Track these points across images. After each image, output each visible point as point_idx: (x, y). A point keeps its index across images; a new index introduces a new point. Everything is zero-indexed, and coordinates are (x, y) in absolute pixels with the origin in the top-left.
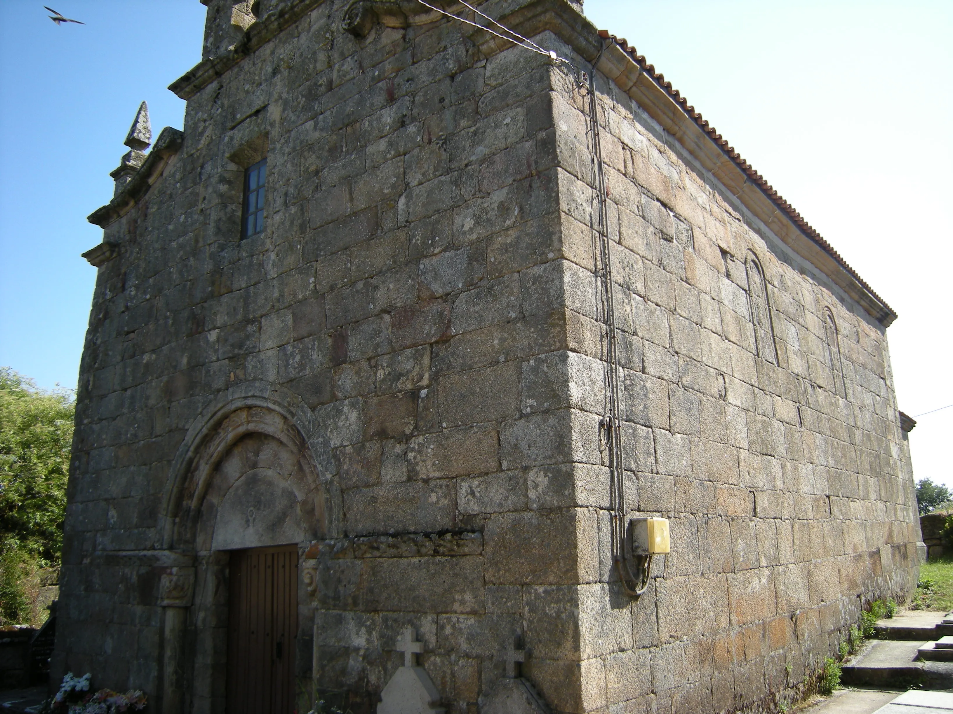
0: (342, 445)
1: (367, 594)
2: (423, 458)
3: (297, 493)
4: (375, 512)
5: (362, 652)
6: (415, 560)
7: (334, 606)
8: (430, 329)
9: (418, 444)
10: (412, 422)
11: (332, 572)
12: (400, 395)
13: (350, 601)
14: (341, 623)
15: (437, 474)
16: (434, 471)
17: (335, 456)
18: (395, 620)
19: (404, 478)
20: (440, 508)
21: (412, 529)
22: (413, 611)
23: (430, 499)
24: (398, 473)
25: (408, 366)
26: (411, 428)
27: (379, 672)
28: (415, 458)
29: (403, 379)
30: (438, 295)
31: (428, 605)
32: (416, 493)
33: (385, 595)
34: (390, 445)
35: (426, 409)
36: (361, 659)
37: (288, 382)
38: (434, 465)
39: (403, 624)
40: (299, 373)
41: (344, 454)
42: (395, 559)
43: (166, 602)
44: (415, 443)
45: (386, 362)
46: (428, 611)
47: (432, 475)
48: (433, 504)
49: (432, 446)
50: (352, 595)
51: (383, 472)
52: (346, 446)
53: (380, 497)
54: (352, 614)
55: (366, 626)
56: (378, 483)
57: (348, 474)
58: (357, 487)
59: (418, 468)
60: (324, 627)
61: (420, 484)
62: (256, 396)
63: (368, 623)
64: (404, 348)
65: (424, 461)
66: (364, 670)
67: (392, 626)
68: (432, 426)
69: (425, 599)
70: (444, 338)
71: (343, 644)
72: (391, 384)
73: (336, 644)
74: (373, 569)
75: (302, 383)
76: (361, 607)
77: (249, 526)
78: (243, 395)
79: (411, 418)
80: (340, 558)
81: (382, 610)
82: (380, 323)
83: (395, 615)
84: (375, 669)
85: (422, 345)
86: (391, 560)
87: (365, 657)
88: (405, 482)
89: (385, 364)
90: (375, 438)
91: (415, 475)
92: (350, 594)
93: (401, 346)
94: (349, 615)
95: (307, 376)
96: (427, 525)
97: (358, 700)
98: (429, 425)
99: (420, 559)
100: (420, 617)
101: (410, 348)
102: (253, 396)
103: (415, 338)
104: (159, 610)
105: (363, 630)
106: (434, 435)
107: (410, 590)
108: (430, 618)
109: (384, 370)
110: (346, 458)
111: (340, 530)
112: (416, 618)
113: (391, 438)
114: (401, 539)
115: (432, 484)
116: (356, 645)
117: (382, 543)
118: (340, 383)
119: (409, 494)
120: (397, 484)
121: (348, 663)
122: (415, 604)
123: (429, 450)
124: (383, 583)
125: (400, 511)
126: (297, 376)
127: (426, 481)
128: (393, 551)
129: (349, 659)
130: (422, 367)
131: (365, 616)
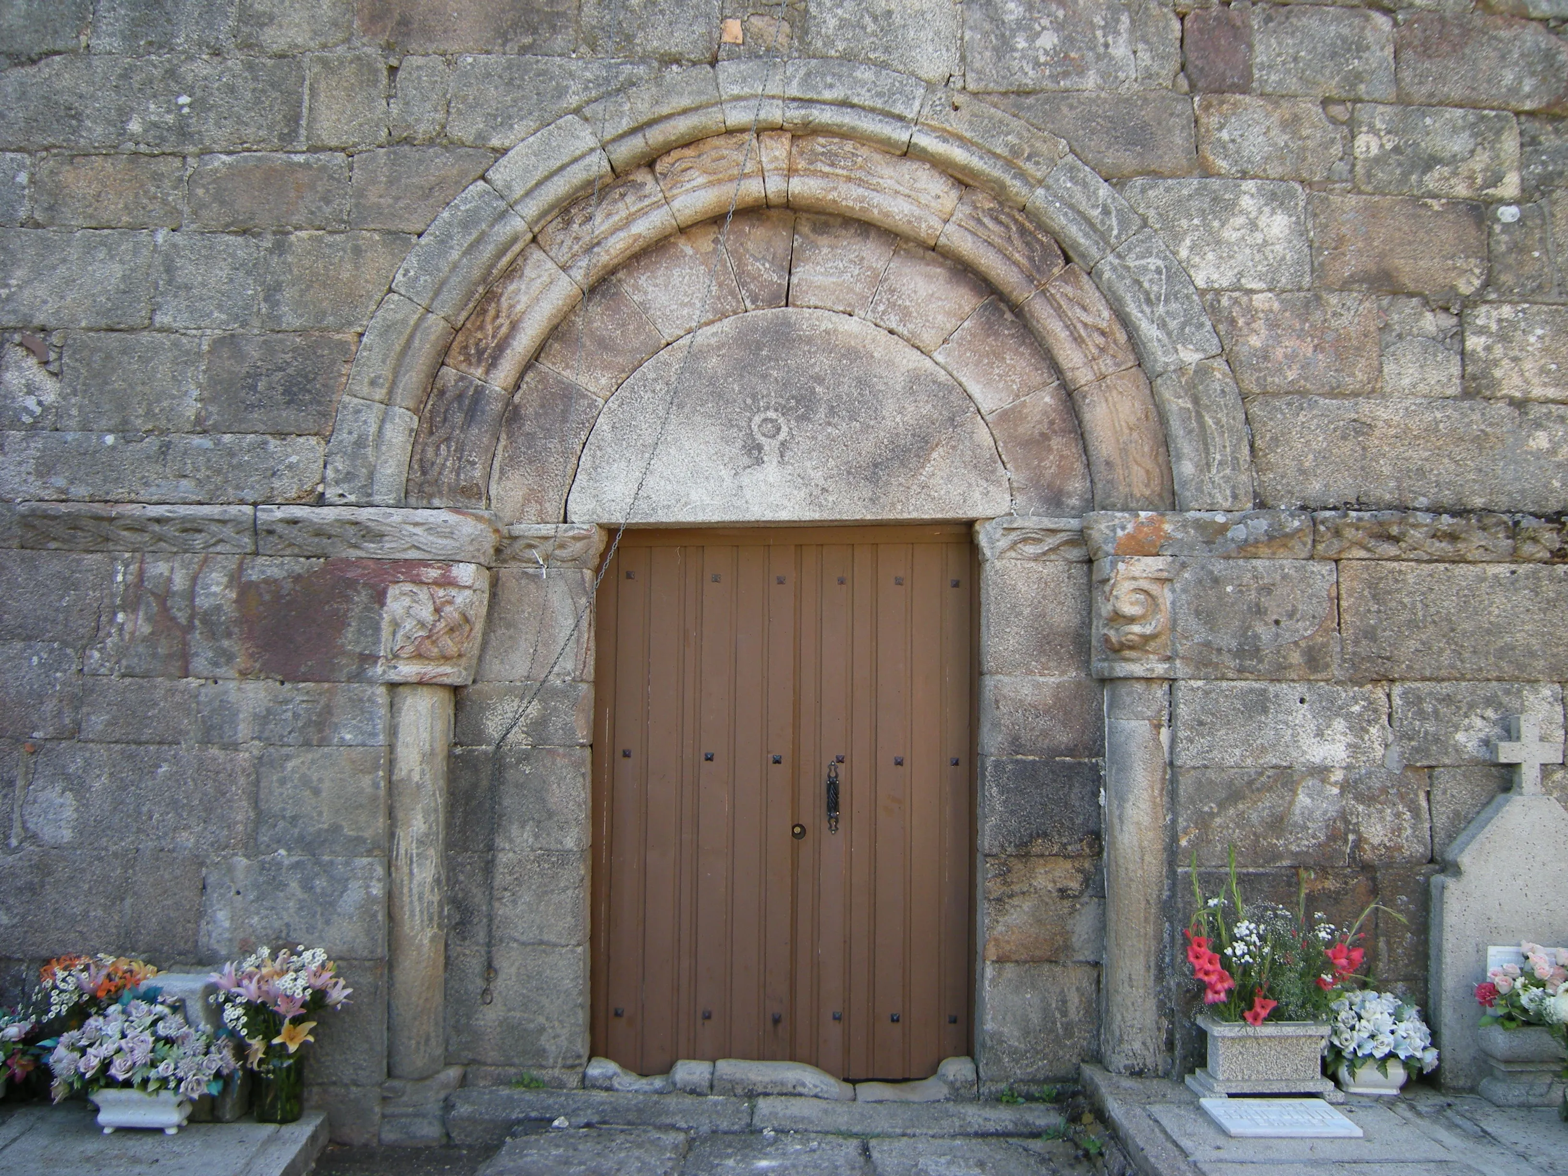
0: (1237, 288)
1: (1356, 643)
2: (1512, 354)
3: (975, 389)
4: (1364, 457)
5: (1338, 776)
6: (1502, 570)
7: (1241, 670)
8: (1520, 80)
9: (1500, 321)
10: (1477, 271)
11: (1229, 589)
12: (1436, 205)
13: (1296, 658)
14: (1265, 710)
15: (1552, 392)
16: (1545, 385)
17: (1213, 310)
18: (1448, 699)
19: (1454, 390)
20: (1559, 465)
21: (1478, 502)
22: (1499, 679)
23: (1531, 443)
24: (1434, 376)
25: (1459, 144)
26: (1477, 283)
27: (1398, 815)
28: (1488, 349)
29: (1439, 171)
30: (1535, 14)
31: (1540, 664)
32: (1491, 425)
33: (1413, 644)
34: (1408, 311)
35: (1518, 248)
36: (1336, 791)
37: (1005, 94)
38: (1543, 371)
39: (1472, 706)
40: (1054, 78)
41: (1251, 312)
42: (1441, 567)
43: (407, 670)
44: (1489, 317)
45: (1383, 121)
46: (1541, 677)
47: (1537, 392)
48: (1538, 455)
49: (1539, 332)
50: (1303, 644)
51: (1389, 368)
52: (1252, 291)
53: (1380, 424)
54: (1301, 689)
55: (1348, 716)
56: (1373, 391)
57: (1266, 358)
58: (1303, 393)
59: (1498, 373)
60: (1201, 723)
61: (1502, 409)
62: (853, 106)
63: (1356, 709)
64: (1440, 103)
65: (1515, 359)
66: (1343, 816)
67: (1436, 712)
68: (1540, 287)
69: (1532, 654)
70: (1557, 110)
71: (1271, 759)
72: (1406, 175)
73: (1249, 761)
74: (1372, 585)
75: (1071, 107)
76: (1336, 672)
77: (759, 462)
78: (794, 90)
79: (1472, 261)
80: (1256, 557)
81: (1403, 679)
82: (1363, 29)
83: (1445, 688)
84: (1381, 812)
85: (1492, 109)
86: (1427, 568)
87: (1345, 787)
88: (1455, 398)
89: (1379, 125)
90: (1356, 286)
91: (1487, 387)
92: (1296, 643)
93: (1431, 95)
94: (1290, 692)
95: (1086, 94)
96: (1524, 498)
97: (1331, 884)
98: (1530, 285)
99: (1513, 567)
100: (1519, 691)
101: (1461, 107)
102: (845, 104)
103: (1474, 89)
104: (381, 694)
105: (1339, 724)
106: (1545, 308)
107: (1489, 632)
108: (1546, 692)
109: (1380, 138)
110: (1254, 319)
111: (1241, 492)
112: (1507, 692)
113: (1411, 295)
114: (1479, 521)
115: (1536, 411)
116: (1317, 760)
117: (1414, 526)
118: (1225, 135)
119: (1469, 425)
120: (1434, 400)
121: (1292, 803)
122: (1503, 664)
123: (1532, 339)
124: (1405, 616)
125: (1446, 460)
126: (1048, 84)
127: (1520, 404)
128: (1444, 547)
129: (1295, 793)
130: (1498, 157)
131: (1343, 694)
